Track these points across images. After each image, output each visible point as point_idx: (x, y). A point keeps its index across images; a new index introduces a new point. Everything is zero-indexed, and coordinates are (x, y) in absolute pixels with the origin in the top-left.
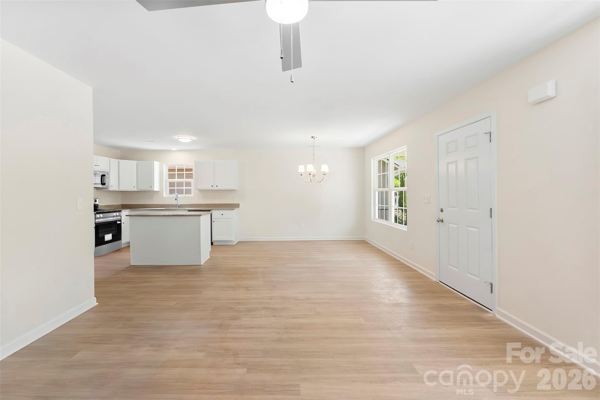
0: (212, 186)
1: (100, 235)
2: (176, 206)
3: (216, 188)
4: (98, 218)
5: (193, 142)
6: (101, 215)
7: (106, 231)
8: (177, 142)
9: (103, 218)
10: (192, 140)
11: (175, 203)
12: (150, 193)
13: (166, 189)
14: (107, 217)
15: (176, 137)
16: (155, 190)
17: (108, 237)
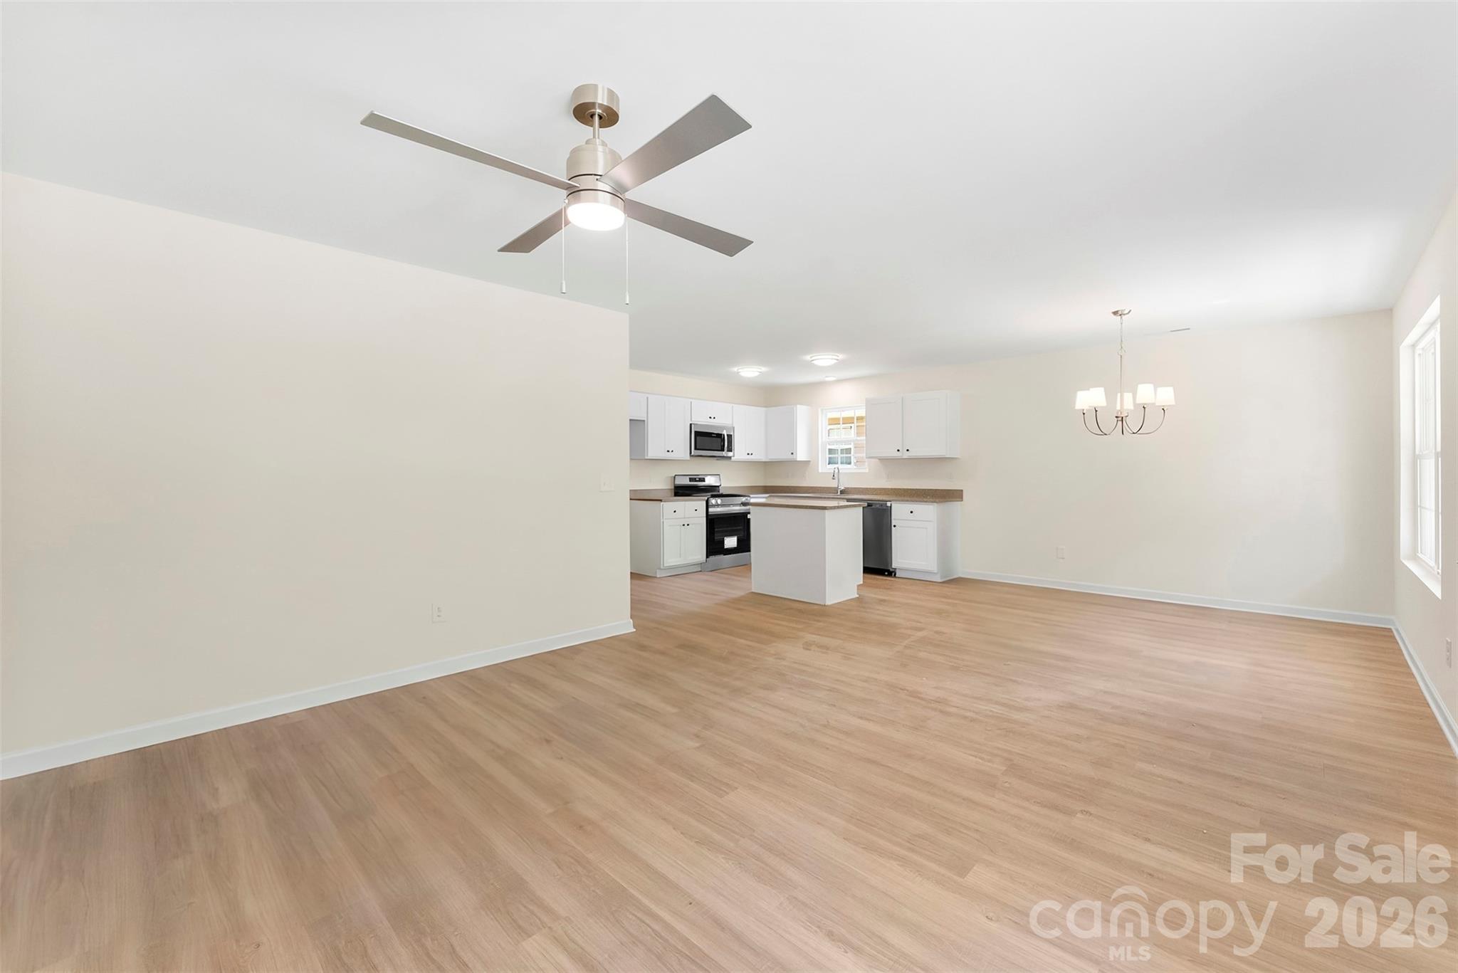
0: (898, 450)
1: (717, 537)
2: (834, 490)
3: (906, 455)
4: (713, 506)
5: (840, 365)
6: (719, 501)
7: (726, 531)
8: (810, 366)
9: (722, 505)
10: (837, 360)
11: (833, 484)
12: (791, 465)
13: (823, 458)
14: (729, 505)
15: (808, 358)
16: (798, 459)
17: (731, 542)
